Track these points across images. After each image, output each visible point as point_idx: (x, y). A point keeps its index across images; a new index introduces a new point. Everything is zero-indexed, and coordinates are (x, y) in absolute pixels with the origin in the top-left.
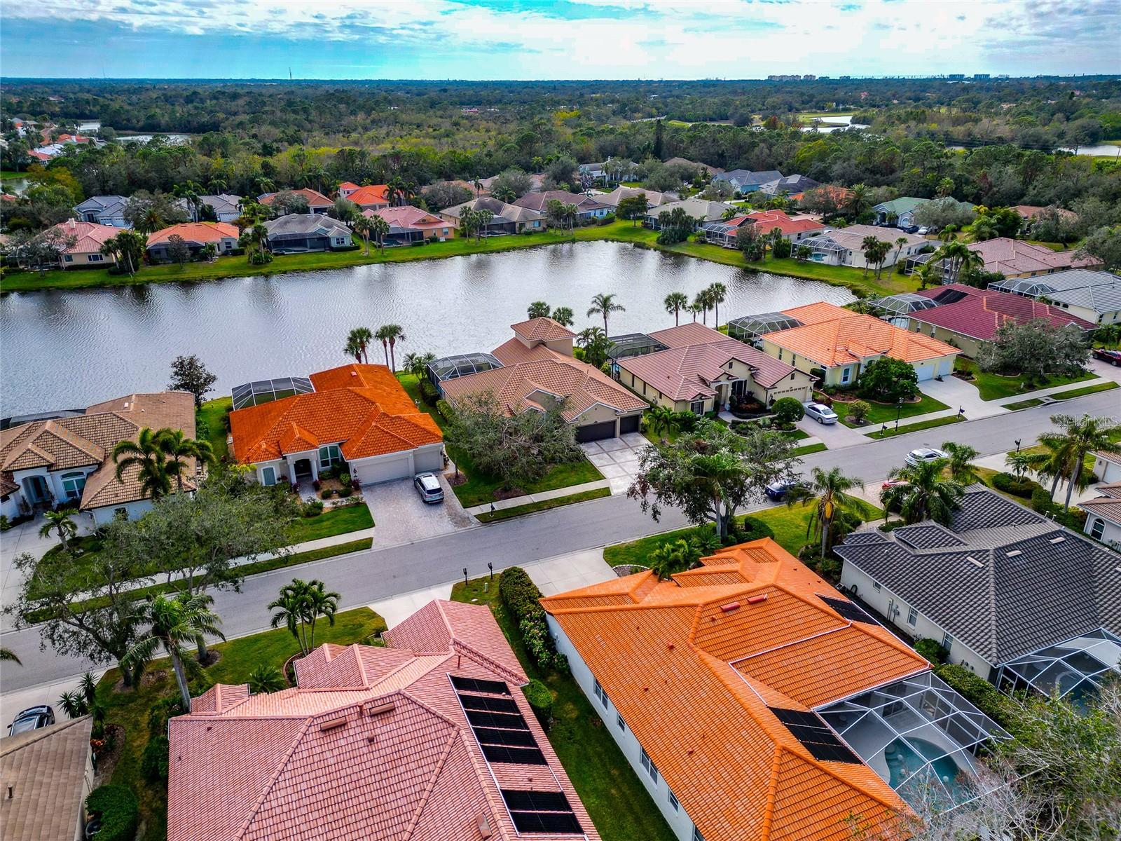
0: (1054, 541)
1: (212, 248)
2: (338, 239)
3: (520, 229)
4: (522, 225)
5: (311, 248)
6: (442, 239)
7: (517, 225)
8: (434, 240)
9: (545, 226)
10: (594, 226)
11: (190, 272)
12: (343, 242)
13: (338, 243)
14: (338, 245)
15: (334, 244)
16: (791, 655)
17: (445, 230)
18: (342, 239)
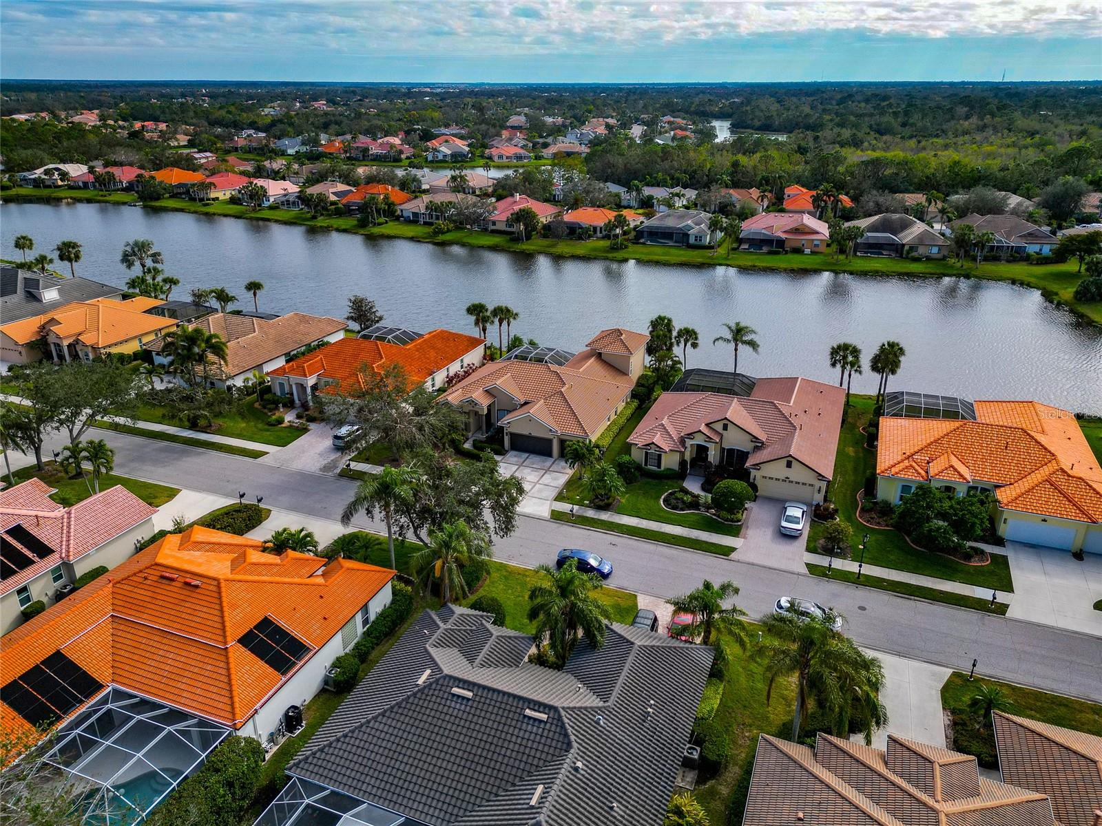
0: (528, 712)
1: (595, 229)
2: (696, 237)
3: (908, 253)
4: (912, 248)
5: (676, 242)
6: (807, 251)
7: (906, 248)
8: (798, 251)
9: (946, 253)
10: (1024, 263)
11: (563, 248)
12: (700, 240)
13: (696, 240)
14: (696, 243)
15: (692, 240)
16: (157, 638)
17: (816, 242)
18: (701, 237)
